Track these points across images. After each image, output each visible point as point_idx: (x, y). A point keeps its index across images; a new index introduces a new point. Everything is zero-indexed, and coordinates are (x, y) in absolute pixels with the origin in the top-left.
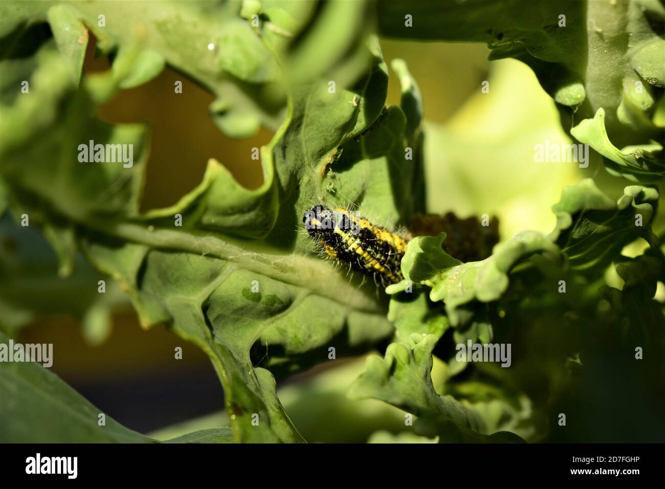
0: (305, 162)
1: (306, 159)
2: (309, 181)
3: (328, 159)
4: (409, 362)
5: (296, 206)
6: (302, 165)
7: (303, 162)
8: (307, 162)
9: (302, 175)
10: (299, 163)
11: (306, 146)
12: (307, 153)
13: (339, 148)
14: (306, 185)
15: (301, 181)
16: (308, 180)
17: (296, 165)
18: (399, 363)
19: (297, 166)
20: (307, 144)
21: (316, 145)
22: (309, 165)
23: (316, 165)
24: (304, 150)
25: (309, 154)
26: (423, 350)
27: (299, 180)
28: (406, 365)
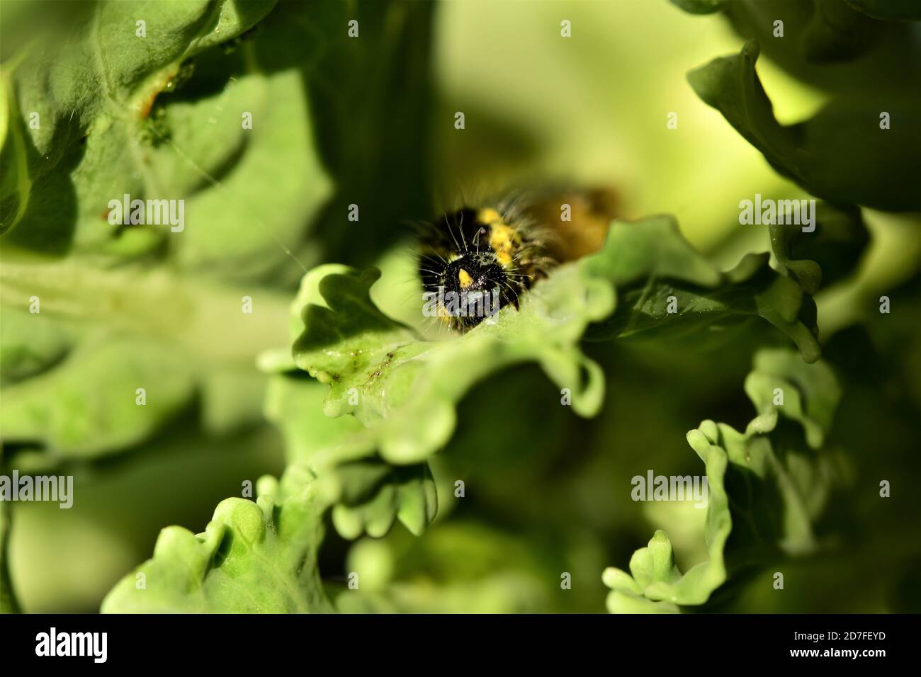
0: (101, 90)
1: (104, 84)
2: (111, 127)
3: (158, 82)
4: (262, 538)
5: (75, 177)
6: (95, 97)
7: (96, 91)
8: (106, 91)
9: (93, 116)
10: (86, 94)
11: (105, 62)
12: (107, 74)
13: (185, 64)
14: (103, 136)
15: (91, 127)
16: (108, 125)
17: (77, 98)
18: (238, 539)
19: (78, 101)
20: (107, 57)
21: (128, 60)
22: (113, 96)
23: (131, 94)
24: (100, 68)
25: (111, 75)
26: (302, 509)
27: (87, 126)
28: (255, 546)
